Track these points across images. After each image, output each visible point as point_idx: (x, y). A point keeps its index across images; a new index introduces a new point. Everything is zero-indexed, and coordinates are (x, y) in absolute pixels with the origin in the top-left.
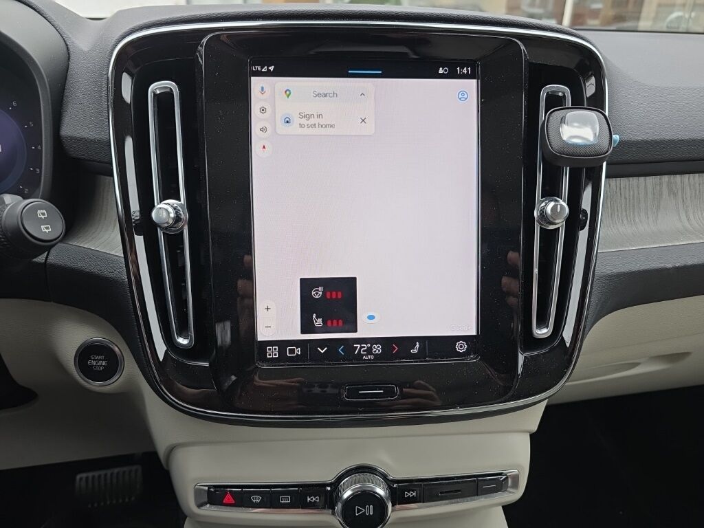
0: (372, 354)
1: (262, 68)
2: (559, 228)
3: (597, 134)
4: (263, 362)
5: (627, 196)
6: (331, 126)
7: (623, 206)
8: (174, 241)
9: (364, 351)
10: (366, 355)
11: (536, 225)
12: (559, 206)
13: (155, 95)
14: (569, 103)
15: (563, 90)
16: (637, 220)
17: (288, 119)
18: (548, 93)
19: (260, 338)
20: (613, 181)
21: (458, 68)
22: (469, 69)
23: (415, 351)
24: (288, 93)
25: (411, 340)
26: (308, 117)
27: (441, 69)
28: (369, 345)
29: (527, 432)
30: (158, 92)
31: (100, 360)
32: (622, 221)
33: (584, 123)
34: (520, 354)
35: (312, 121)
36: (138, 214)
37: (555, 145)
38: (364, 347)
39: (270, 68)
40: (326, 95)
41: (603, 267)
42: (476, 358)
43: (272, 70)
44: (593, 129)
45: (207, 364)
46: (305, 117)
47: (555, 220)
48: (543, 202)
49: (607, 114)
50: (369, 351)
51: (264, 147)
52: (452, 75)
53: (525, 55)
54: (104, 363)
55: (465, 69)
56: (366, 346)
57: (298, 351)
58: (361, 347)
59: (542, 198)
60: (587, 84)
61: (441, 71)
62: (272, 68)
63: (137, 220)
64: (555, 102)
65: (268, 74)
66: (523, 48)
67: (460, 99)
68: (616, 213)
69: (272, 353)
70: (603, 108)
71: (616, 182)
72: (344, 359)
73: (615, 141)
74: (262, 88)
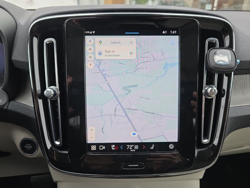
0: (134, 149)
1: (90, 32)
2: (213, 98)
3: (230, 60)
4: (89, 152)
5: (242, 83)
6: (118, 56)
7: (240, 86)
8: (54, 103)
9: (131, 148)
10: (132, 149)
11: (203, 96)
12: (213, 90)
13: (47, 44)
14: (218, 46)
15: (215, 40)
16: (246, 92)
17: (100, 53)
18: (209, 41)
19: (88, 142)
20: (236, 76)
21: (171, 31)
22: (176, 31)
23: (152, 148)
24: (100, 42)
25: (150, 144)
26: (109, 52)
27: (164, 31)
28: (133, 146)
29: (198, 179)
30: (48, 43)
31: (29, 146)
32: (239, 92)
33: (224, 54)
34: (196, 150)
35: (110, 54)
36: (40, 91)
37: (212, 64)
38: (131, 146)
39: (93, 32)
40: (116, 43)
41: (232, 114)
42: (177, 152)
43: (94, 33)
44: (228, 58)
45: (67, 152)
46: (107, 52)
47: (211, 95)
48: (206, 87)
49: (234, 50)
50: (133, 148)
51: (91, 64)
52: (168, 34)
53: (199, 26)
54: (31, 147)
55: (174, 31)
56: (132, 146)
57: (104, 148)
58: (130, 146)
59: (206, 85)
60: (226, 38)
61: (164, 32)
62: (94, 32)
63: (40, 94)
64: (212, 45)
65: (92, 34)
66: (198, 22)
67: (172, 44)
68: (237, 89)
69: (94, 148)
70: (232, 48)
71: (237, 77)
72: (123, 151)
73: (238, 63)
74: (90, 40)
